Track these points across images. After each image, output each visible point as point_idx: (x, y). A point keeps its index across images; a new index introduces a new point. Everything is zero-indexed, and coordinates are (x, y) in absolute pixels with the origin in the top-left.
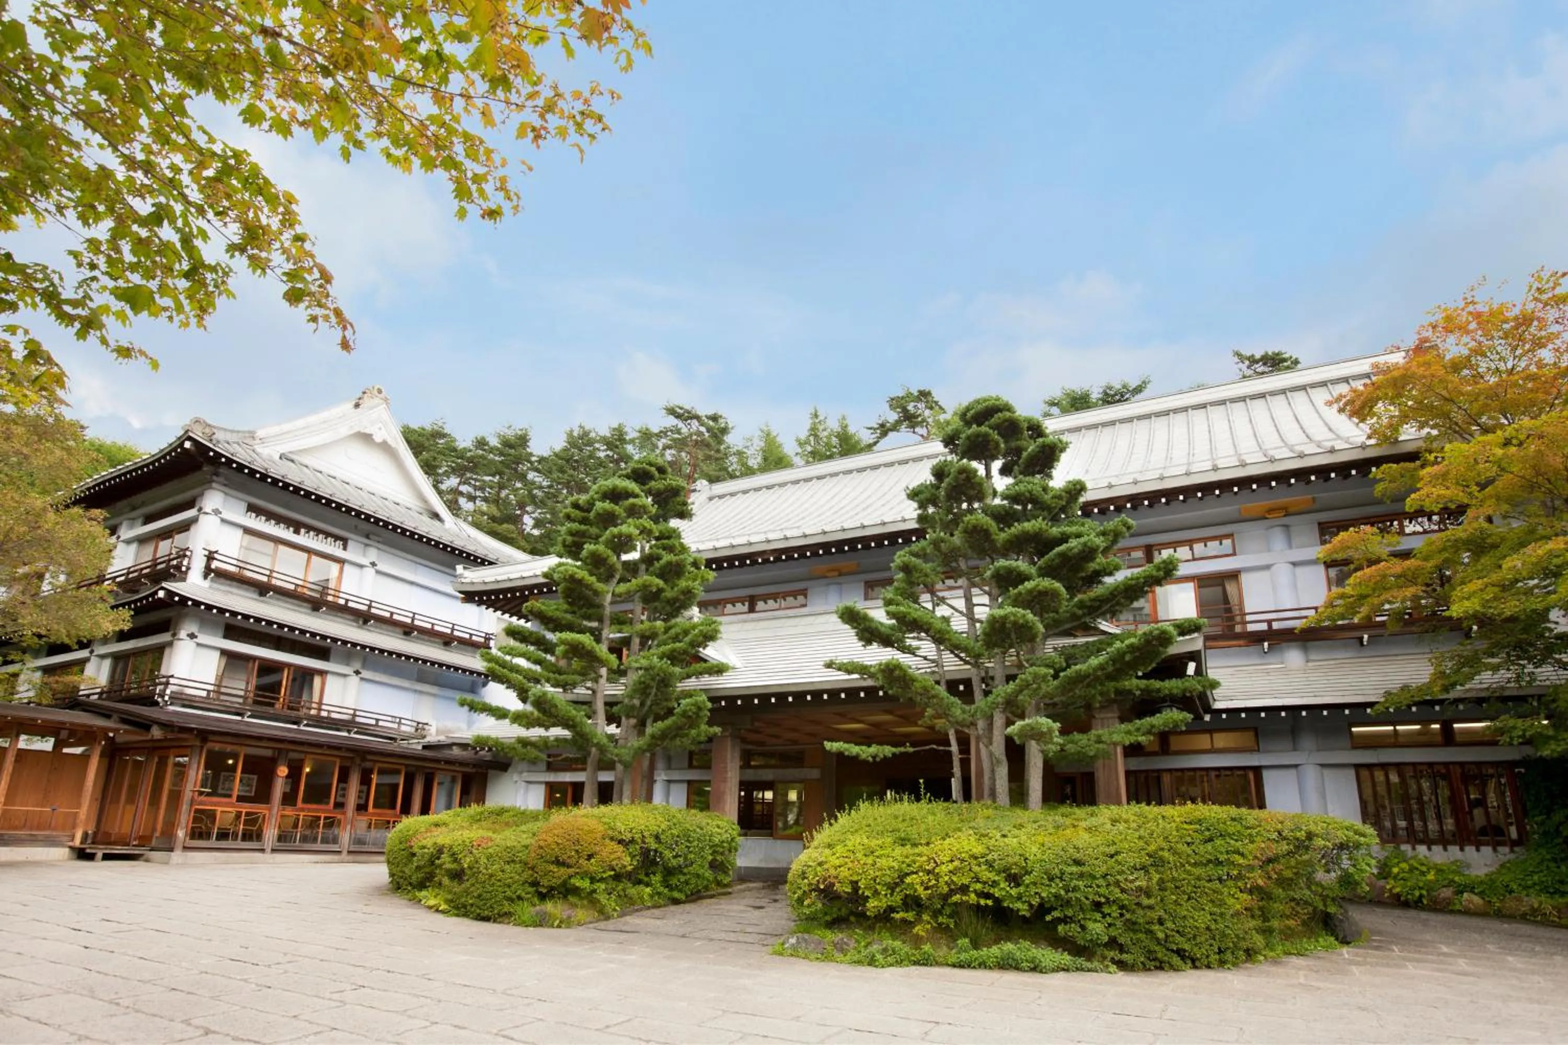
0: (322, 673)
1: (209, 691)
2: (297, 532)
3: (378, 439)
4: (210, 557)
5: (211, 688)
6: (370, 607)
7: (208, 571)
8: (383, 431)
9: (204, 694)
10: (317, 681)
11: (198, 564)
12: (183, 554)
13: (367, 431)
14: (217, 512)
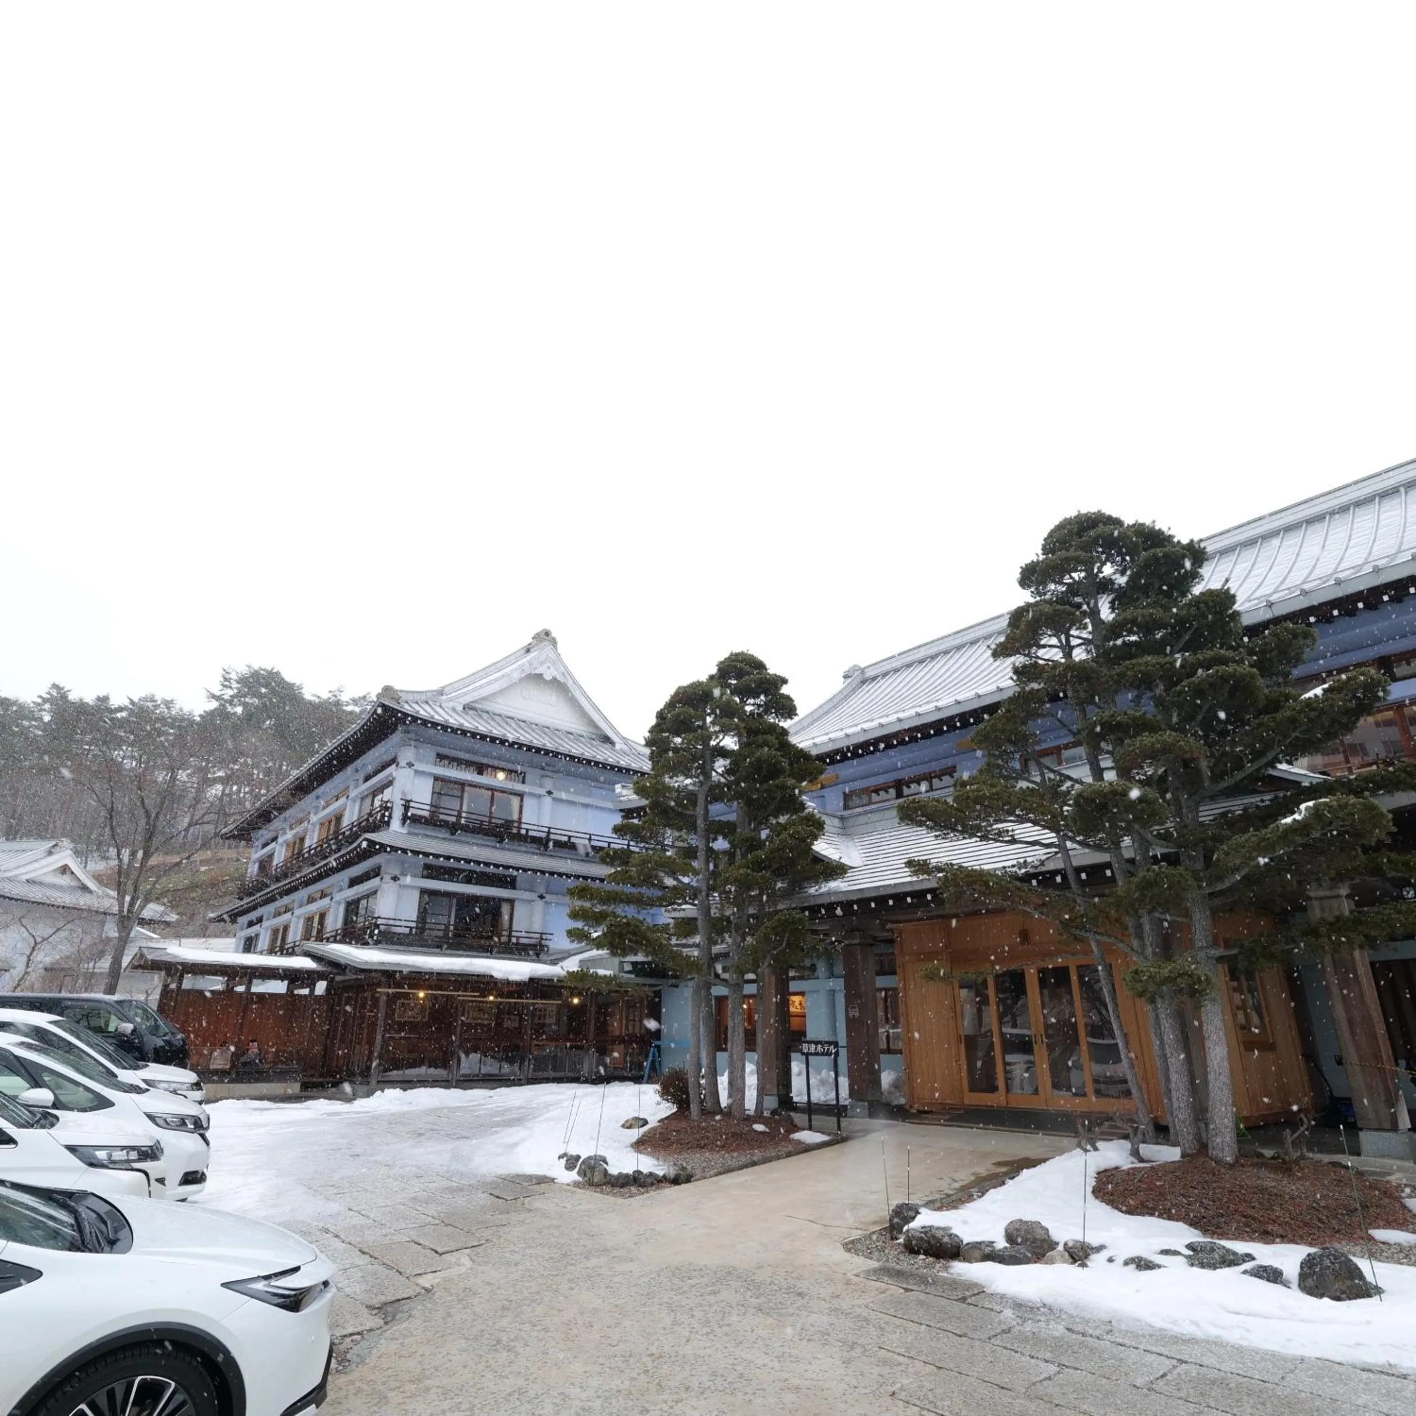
0: (511, 902)
1: (411, 928)
2: (480, 773)
3: (548, 677)
4: (407, 808)
5: (413, 925)
6: (549, 833)
7: (405, 818)
8: (552, 669)
9: (407, 931)
10: (505, 909)
11: (398, 813)
12: (386, 807)
13: (538, 672)
14: (410, 765)
